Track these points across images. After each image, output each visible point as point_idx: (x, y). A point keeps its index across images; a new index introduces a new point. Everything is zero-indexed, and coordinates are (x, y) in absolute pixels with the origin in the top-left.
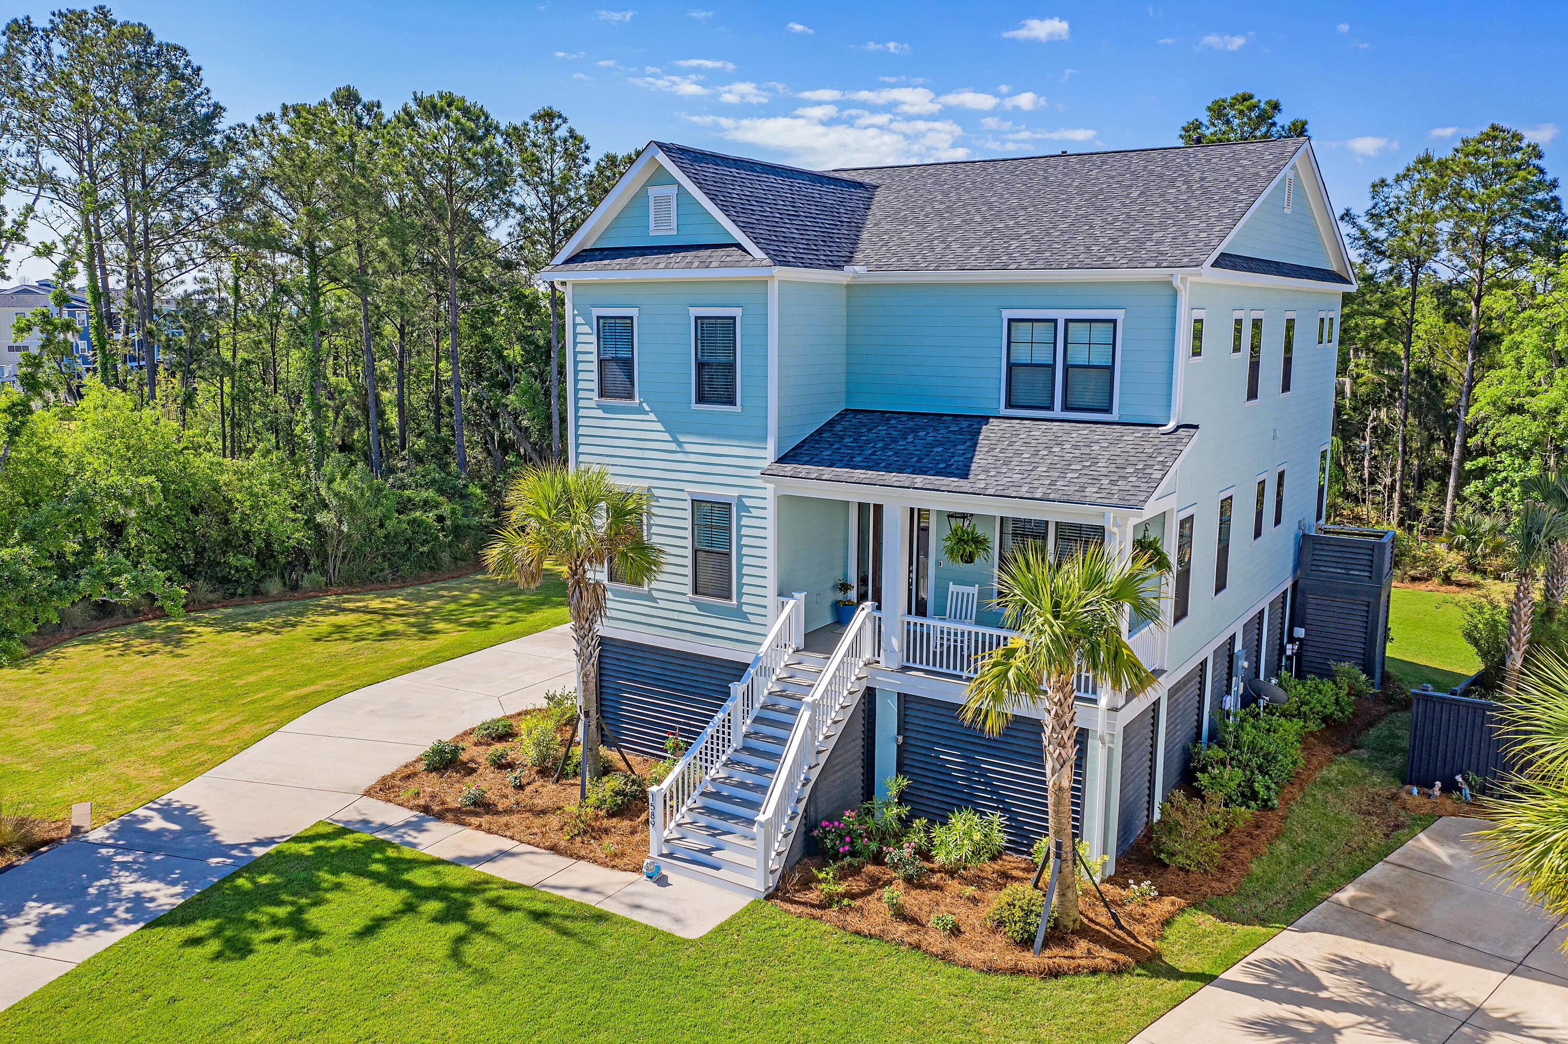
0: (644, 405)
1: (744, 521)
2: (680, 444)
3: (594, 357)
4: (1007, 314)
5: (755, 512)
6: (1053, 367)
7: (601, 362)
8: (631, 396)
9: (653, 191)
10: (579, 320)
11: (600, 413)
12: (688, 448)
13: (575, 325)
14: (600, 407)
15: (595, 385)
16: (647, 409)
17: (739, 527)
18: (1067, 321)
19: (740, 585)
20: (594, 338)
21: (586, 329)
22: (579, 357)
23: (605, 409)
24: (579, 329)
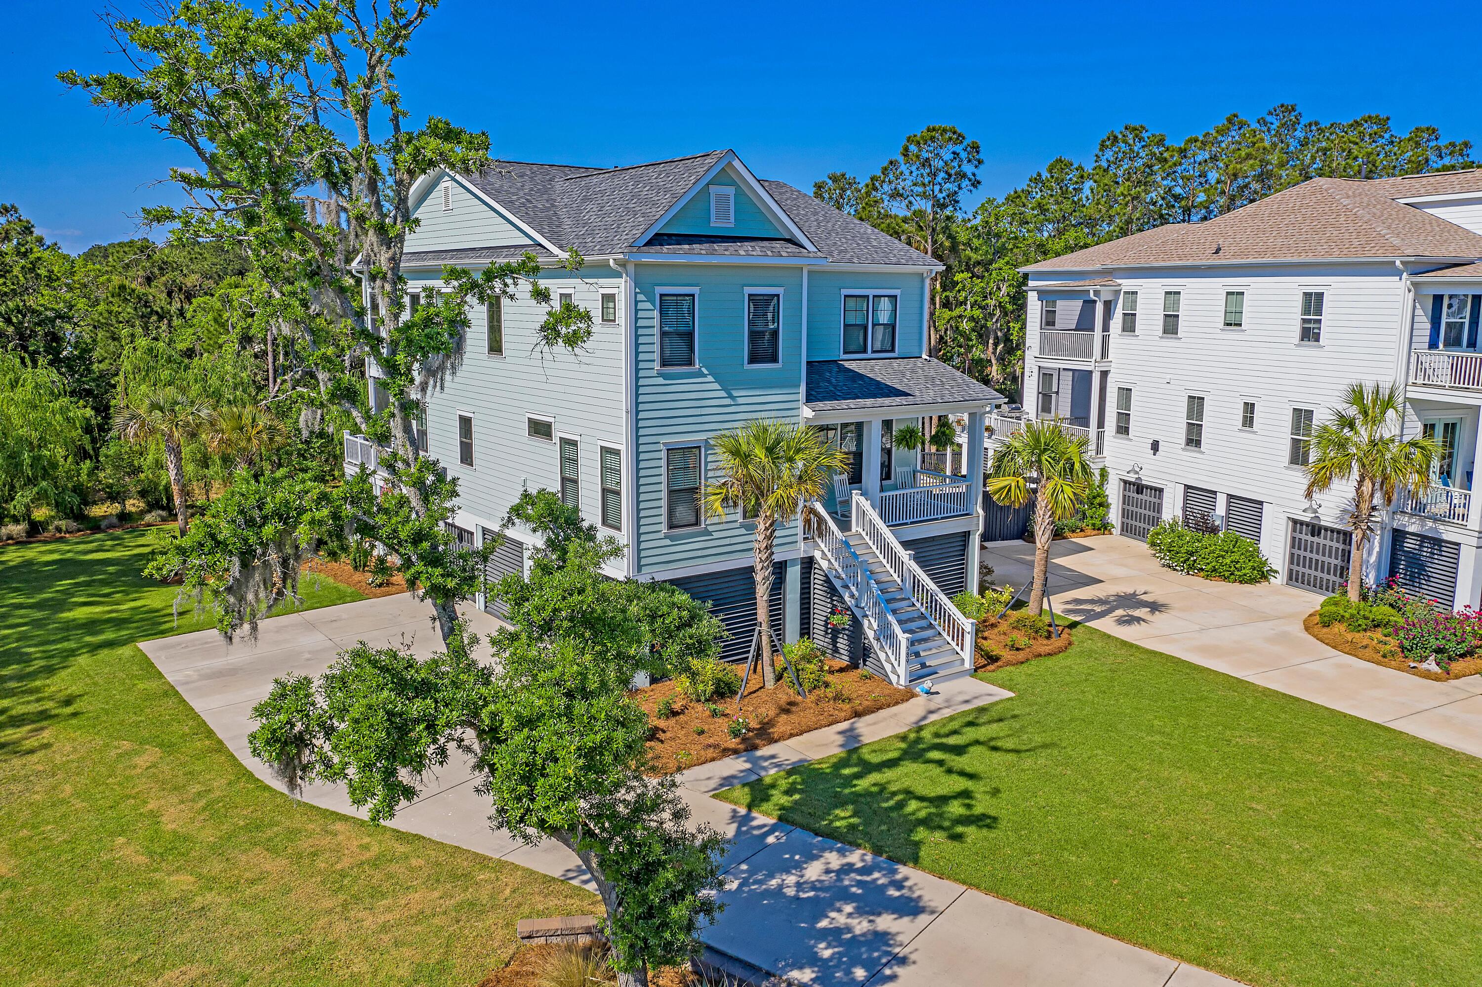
0: (703, 369)
2: (733, 398)
3: (656, 331)
4: (845, 292)
6: (867, 325)
7: (663, 334)
8: (690, 363)
9: (713, 190)
10: (641, 297)
11: (661, 381)
12: (740, 401)
13: (636, 302)
14: (660, 375)
15: (656, 356)
16: (706, 372)
18: (874, 296)
20: (656, 314)
21: (648, 305)
22: (640, 332)
23: (665, 376)
24: (641, 306)
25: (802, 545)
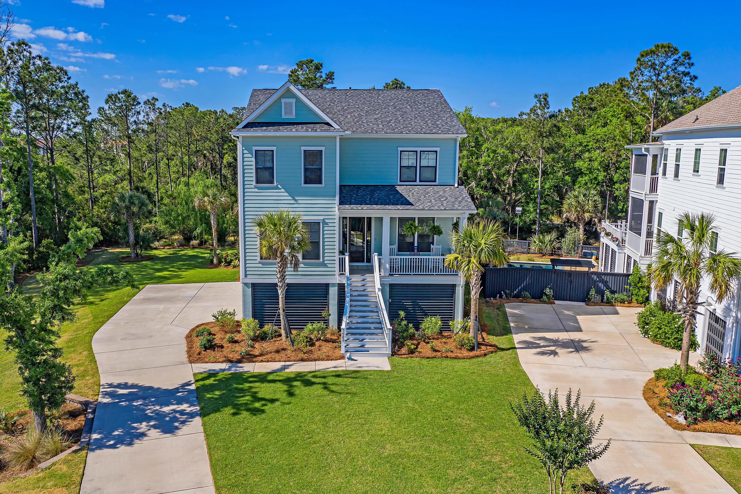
1: (325, 228)
2: (296, 200)
3: (254, 167)
4: (400, 149)
5: (330, 225)
6: (416, 167)
7: (257, 169)
8: (272, 182)
9: (283, 100)
10: (245, 152)
11: (256, 190)
12: (300, 202)
13: (243, 154)
14: (256, 187)
15: (254, 179)
16: (280, 187)
17: (323, 231)
18: (421, 151)
19: (324, 253)
20: (253, 159)
21: (250, 155)
22: (245, 167)
23: (259, 188)
24: (245, 156)
25: (337, 276)
